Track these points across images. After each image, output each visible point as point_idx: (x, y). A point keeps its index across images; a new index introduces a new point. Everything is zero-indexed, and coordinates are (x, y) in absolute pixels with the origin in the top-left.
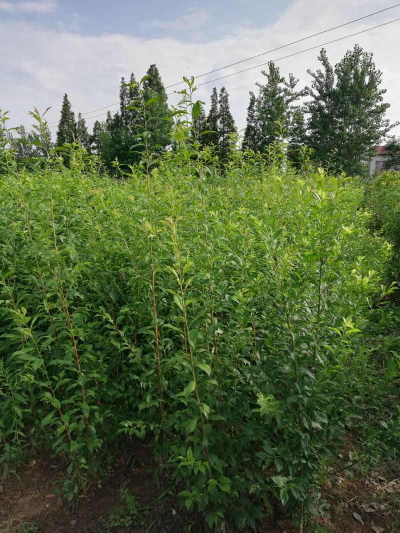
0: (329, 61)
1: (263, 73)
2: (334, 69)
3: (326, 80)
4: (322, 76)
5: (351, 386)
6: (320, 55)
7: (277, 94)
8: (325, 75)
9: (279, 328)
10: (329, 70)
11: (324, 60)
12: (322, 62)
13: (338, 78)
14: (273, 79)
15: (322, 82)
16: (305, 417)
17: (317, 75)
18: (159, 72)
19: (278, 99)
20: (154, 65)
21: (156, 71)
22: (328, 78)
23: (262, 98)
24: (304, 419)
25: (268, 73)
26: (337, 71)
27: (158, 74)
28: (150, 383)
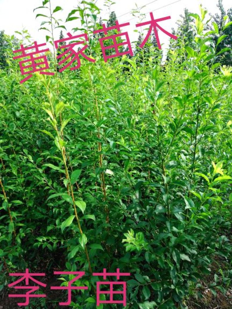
0: (224, 7)
1: (181, 16)
2: (227, 13)
3: (221, 20)
4: (218, 17)
5: (220, 223)
6: (218, 3)
7: (189, 29)
8: (220, 17)
9: (155, 172)
10: (223, 13)
11: (220, 7)
12: (219, 7)
13: (229, 18)
14: (187, 20)
15: (218, 21)
16: (175, 251)
17: (215, 17)
18: (116, 16)
19: (189, 32)
20: (114, 12)
21: (115, 15)
22: (222, 18)
23: (179, 32)
24: (174, 253)
25: (184, 15)
26: (229, 14)
27: (116, 18)
28: (62, 209)
